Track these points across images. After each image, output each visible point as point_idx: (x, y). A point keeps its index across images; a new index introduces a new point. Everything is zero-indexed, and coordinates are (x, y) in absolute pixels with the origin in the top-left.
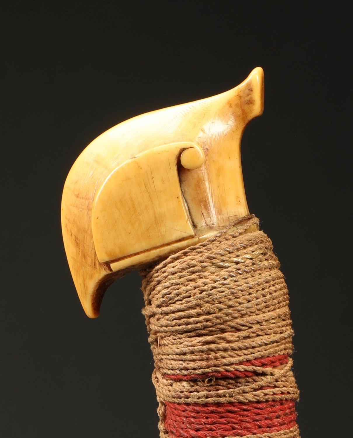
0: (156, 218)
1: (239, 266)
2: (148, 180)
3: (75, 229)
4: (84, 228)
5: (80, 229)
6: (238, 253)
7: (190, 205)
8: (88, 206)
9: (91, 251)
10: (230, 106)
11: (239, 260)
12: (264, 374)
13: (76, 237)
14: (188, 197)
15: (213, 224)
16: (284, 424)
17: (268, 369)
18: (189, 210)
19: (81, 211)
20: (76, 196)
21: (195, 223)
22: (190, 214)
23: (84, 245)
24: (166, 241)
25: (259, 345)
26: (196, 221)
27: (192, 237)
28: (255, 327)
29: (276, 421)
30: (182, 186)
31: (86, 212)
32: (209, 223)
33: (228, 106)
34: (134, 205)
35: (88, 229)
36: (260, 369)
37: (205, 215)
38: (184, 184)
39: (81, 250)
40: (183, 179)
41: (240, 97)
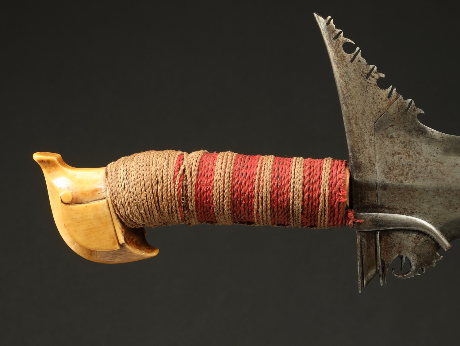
0: (96, 219)
1: (125, 178)
2: (76, 220)
6: (119, 177)
7: (94, 200)
10: (50, 172)
11: (122, 178)
12: (184, 170)
14: (90, 200)
15: (105, 189)
16: (213, 161)
17: (182, 168)
18: (97, 200)
21: (103, 198)
22: (98, 200)
24: (109, 214)
25: (167, 172)
26: (102, 197)
27: (107, 201)
28: (158, 173)
29: (210, 166)
30: (84, 202)
32: (104, 191)
33: (50, 174)
34: (89, 229)
36: (180, 172)
37: (100, 192)
38: (83, 201)
40: (81, 202)
41: (46, 167)
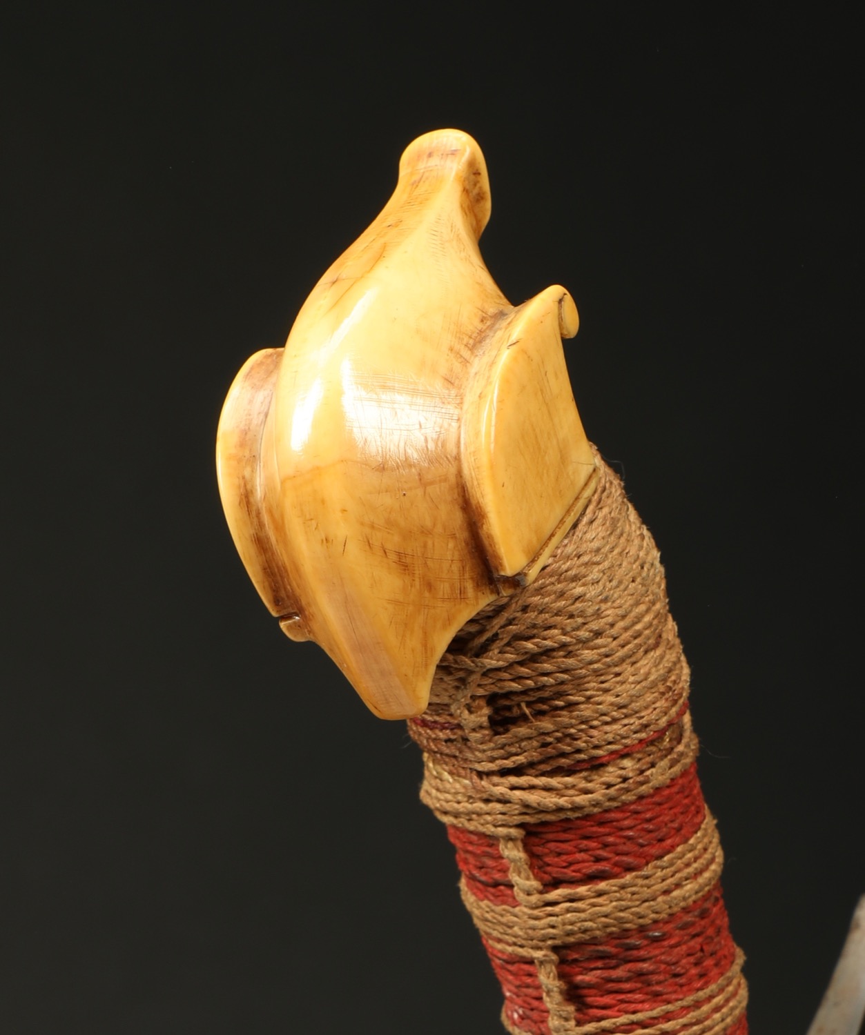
3: (396, 538)
4: (422, 527)
5: (411, 532)
8: (420, 480)
9: (451, 566)
13: (399, 554)
19: (404, 495)
20: (377, 470)
23: (426, 563)
31: (420, 492)
35: (434, 525)
39: (417, 575)
41: (467, 191)
